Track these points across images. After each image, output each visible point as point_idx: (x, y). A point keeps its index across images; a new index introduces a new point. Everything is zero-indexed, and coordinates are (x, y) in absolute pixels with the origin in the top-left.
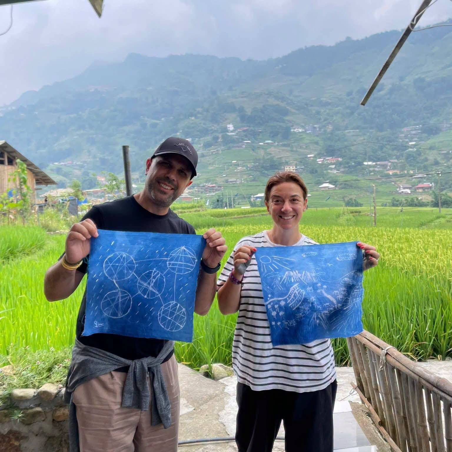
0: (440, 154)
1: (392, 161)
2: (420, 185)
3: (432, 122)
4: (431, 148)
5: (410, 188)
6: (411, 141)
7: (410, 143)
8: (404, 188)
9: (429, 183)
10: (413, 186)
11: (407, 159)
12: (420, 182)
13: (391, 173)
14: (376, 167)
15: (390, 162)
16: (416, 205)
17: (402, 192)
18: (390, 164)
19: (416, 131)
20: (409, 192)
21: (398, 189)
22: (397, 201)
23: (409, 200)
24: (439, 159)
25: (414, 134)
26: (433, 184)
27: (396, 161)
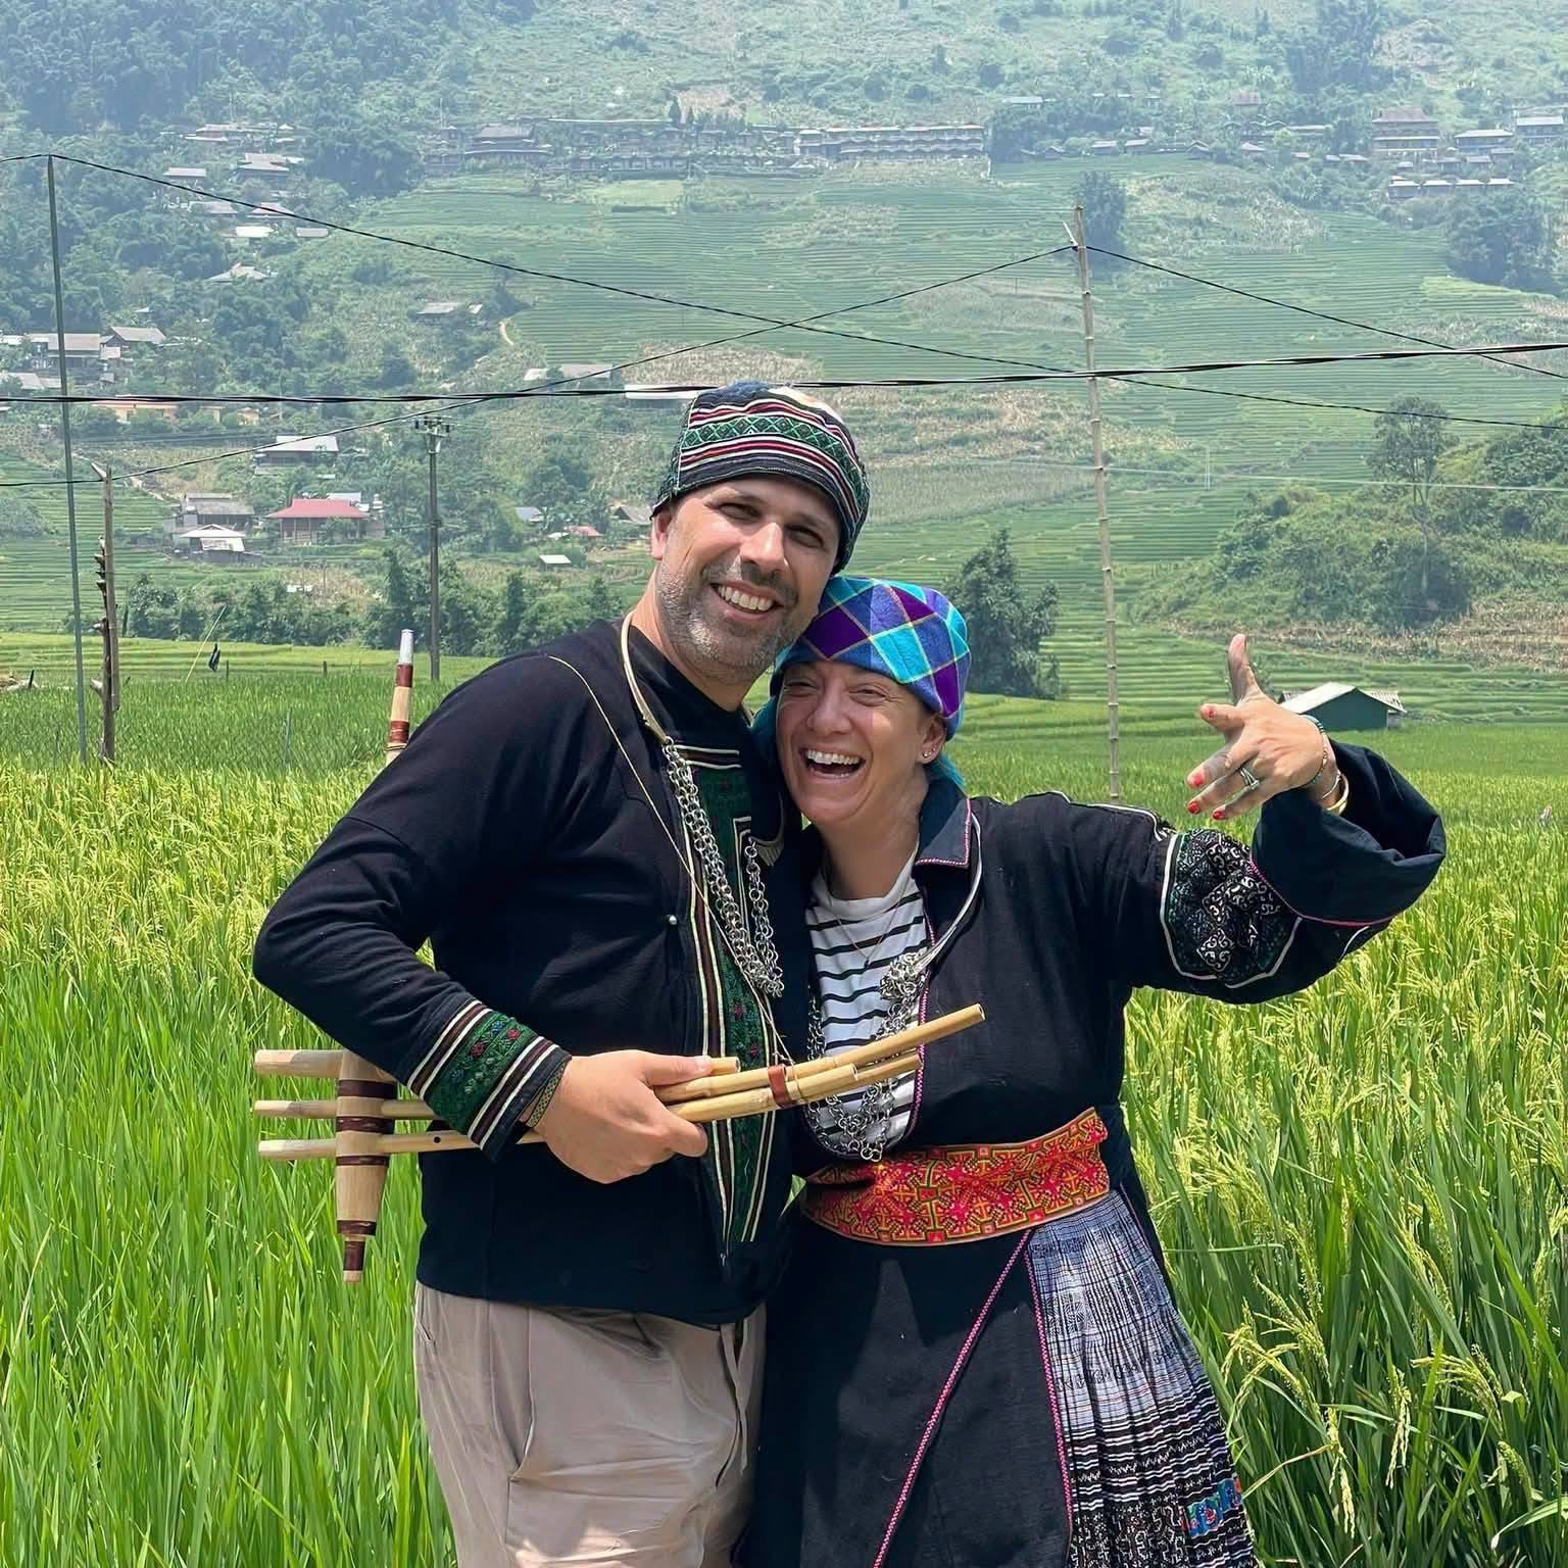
0: (414, 316)
1: (127, 333)
2: (302, 508)
3: (366, 109)
4: (369, 276)
5: (238, 522)
6: (244, 220)
7: (246, 231)
8: (206, 520)
9: (357, 496)
10: (260, 509)
11: (224, 327)
12: (298, 486)
13: (122, 412)
14: (26, 367)
15: (118, 341)
16: (279, 635)
17: (196, 542)
18: (114, 352)
19: (278, 157)
20: (238, 547)
21: (170, 526)
22: (167, 601)
23: (237, 598)
24: (410, 350)
25: (268, 176)
26: (377, 503)
27: (154, 335)
